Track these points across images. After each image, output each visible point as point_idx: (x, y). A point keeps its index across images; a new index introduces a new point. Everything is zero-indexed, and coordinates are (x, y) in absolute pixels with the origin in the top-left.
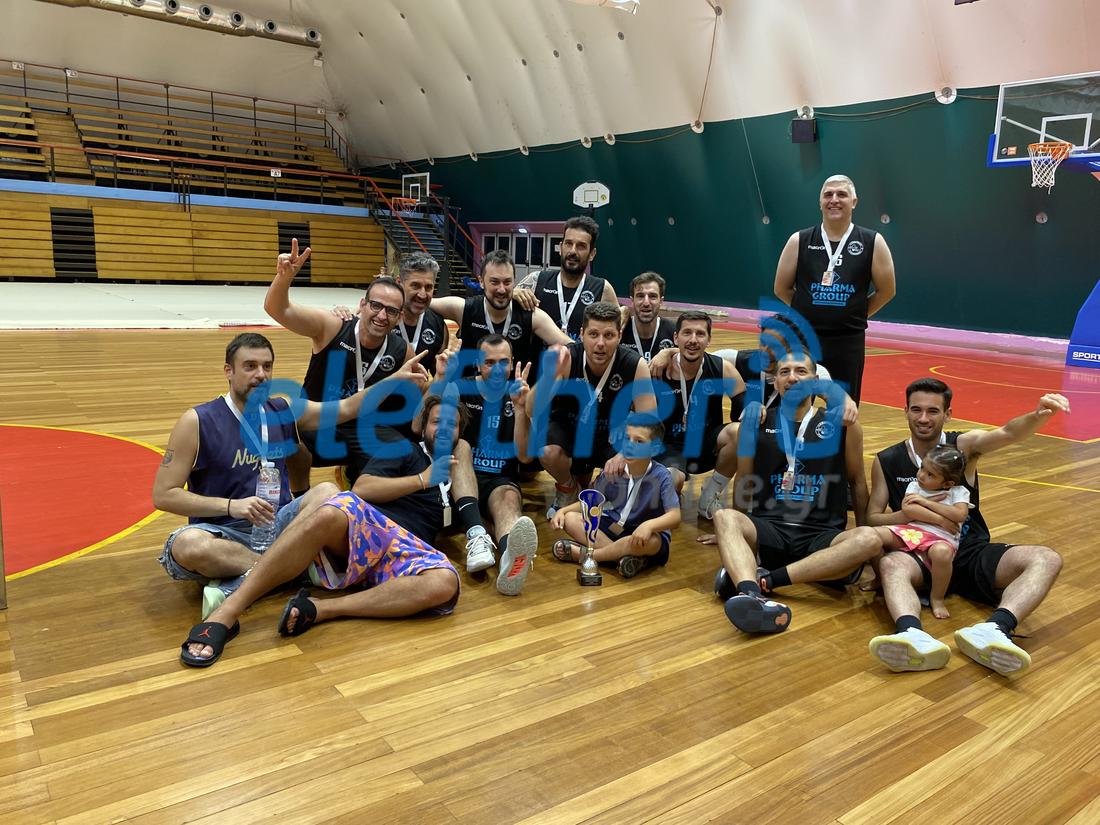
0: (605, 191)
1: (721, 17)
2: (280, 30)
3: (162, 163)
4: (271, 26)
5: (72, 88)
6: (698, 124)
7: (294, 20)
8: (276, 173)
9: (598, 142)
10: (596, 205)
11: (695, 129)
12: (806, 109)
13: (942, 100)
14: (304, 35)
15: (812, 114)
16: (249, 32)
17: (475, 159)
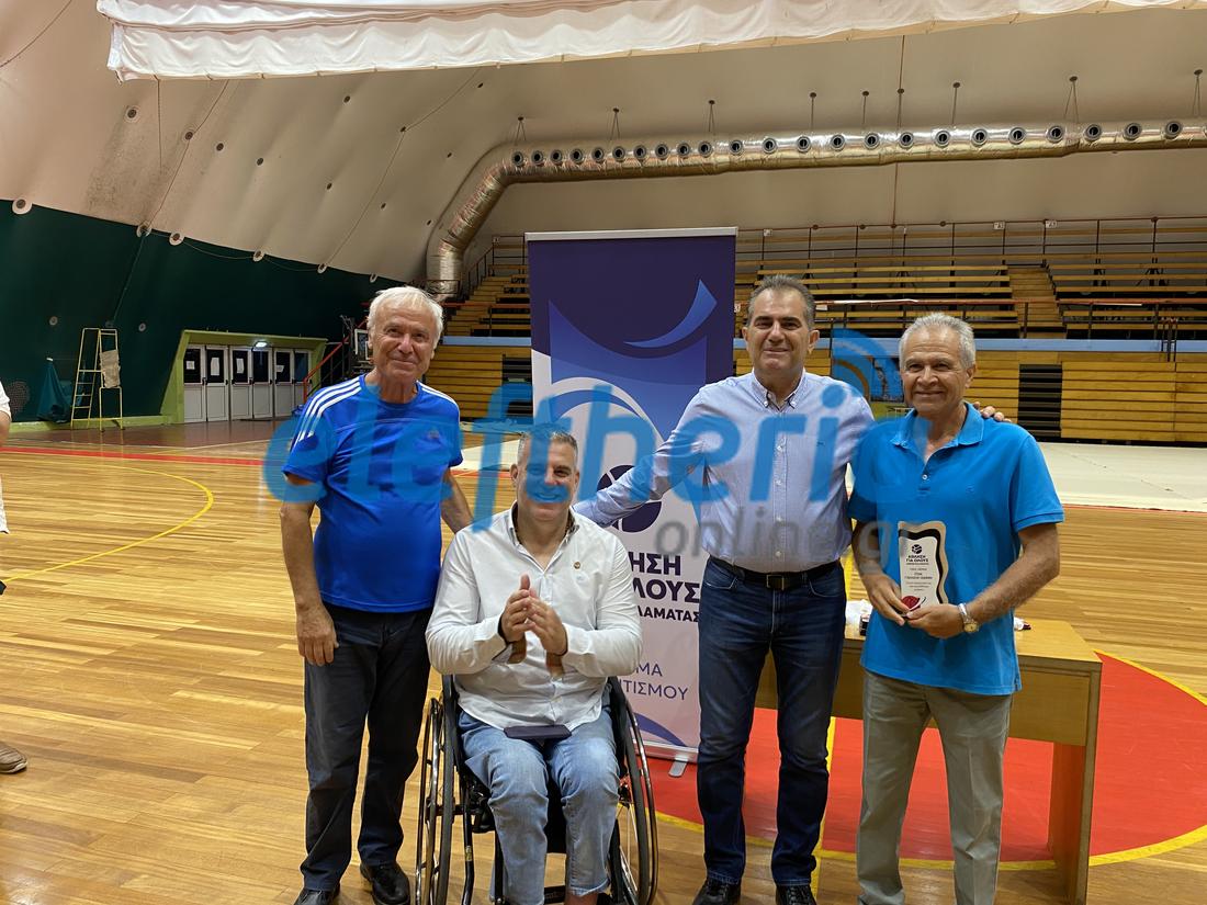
5: (1050, 239)
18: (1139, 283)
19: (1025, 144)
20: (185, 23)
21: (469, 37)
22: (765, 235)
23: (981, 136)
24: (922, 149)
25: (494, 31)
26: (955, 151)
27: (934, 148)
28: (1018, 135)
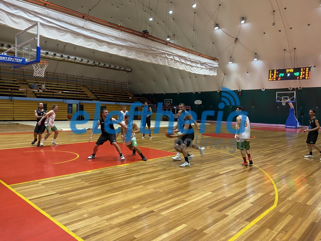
0: (201, 102)
1: (225, 75)
2: (127, 69)
3: (113, 97)
4: (125, 69)
5: (84, 81)
6: (218, 91)
7: (129, 67)
8: (130, 98)
9: (197, 93)
10: (199, 104)
11: (218, 92)
12: (240, 90)
13: (263, 90)
14: (130, 70)
15: (241, 90)
16: (121, 70)
17: (165, 94)
18: (98, 91)
19: (89, 63)
20: (15, 14)
21: (89, 42)
22: (24, 71)
23: (82, 60)
24: (71, 60)
25: (94, 43)
26: (77, 62)
27: (73, 60)
28: (88, 61)
